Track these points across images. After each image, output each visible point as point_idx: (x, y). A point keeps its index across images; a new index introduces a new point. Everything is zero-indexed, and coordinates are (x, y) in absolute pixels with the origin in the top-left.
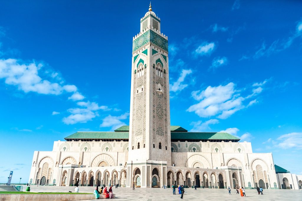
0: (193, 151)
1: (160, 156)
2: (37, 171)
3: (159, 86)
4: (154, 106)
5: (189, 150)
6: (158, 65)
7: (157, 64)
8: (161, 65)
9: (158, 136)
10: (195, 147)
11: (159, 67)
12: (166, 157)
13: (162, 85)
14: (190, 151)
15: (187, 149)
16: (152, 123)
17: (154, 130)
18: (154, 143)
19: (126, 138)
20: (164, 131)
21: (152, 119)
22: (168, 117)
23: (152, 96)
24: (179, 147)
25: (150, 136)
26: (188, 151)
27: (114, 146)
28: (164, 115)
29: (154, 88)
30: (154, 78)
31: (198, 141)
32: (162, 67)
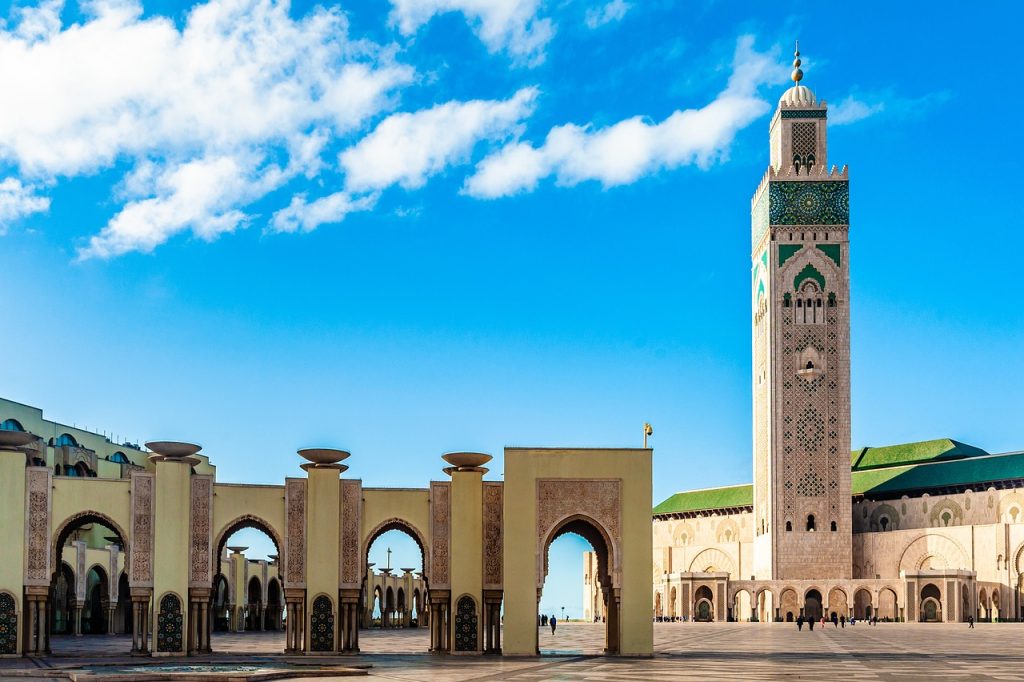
0: (942, 522)
1: (809, 549)
2: (594, 593)
3: (810, 353)
4: (787, 420)
5: (932, 521)
6: (803, 290)
7: (800, 288)
8: (818, 284)
9: (802, 498)
10: (949, 511)
11: (811, 294)
12: (831, 549)
13: (820, 349)
14: (935, 522)
15: (926, 517)
16: (780, 470)
17: (788, 485)
18: (788, 519)
19: (748, 504)
20: (826, 483)
21: (780, 458)
22: (841, 441)
23: (780, 395)
24: (904, 512)
25: (775, 503)
26: (927, 521)
27: (743, 527)
28: (826, 437)
29: (788, 368)
30: (787, 336)
31: (960, 489)
32: (819, 288)
